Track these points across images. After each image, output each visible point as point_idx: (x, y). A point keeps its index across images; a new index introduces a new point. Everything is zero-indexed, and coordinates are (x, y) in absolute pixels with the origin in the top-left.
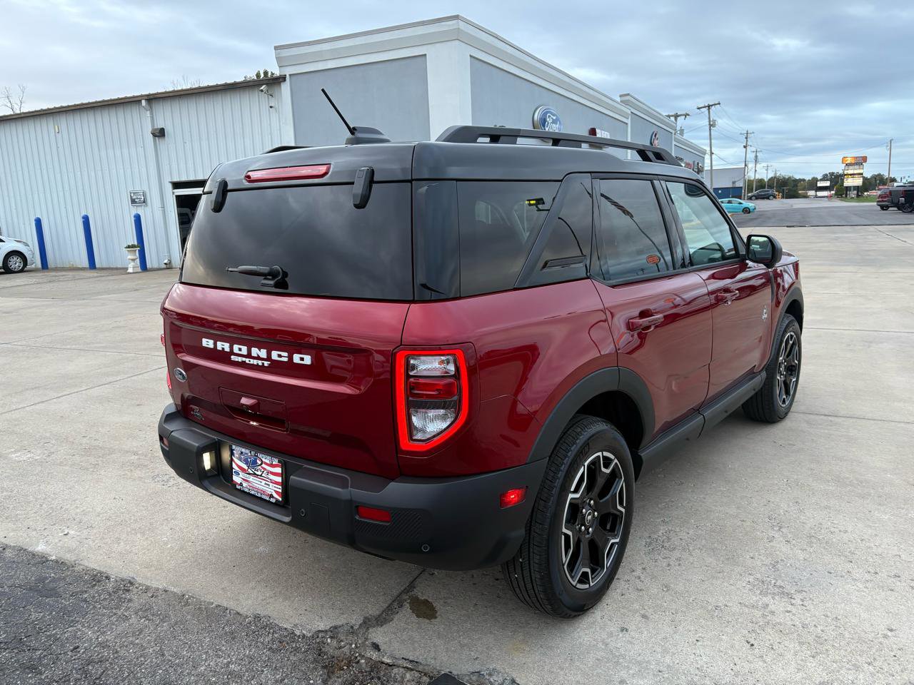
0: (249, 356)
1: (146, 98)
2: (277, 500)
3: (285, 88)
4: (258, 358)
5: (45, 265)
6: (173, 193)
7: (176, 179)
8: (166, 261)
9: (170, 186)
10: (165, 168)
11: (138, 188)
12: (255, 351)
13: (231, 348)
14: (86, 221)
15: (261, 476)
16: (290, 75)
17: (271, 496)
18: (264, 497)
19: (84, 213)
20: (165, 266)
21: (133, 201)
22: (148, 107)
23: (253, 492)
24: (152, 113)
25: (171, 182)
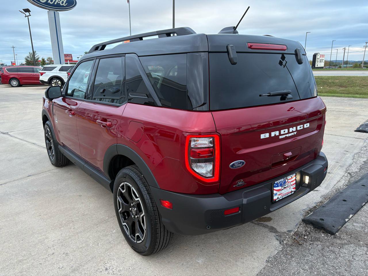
0: (289, 133)
2: (294, 191)
4: (293, 132)
12: (291, 130)
13: (280, 133)
15: (288, 186)
17: (292, 191)
18: (289, 195)
23: (284, 197)
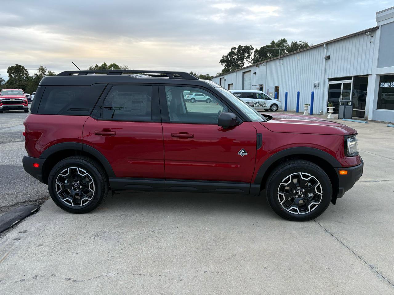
1: (325, 43)
3: (378, 32)
5: (286, 110)
6: (328, 83)
7: (330, 77)
8: (320, 112)
9: (328, 80)
10: (327, 72)
11: (317, 81)
14: (299, 93)
16: (381, 26)
19: (299, 91)
20: (320, 114)
21: (315, 86)
22: (326, 47)
24: (327, 50)
25: (328, 79)
